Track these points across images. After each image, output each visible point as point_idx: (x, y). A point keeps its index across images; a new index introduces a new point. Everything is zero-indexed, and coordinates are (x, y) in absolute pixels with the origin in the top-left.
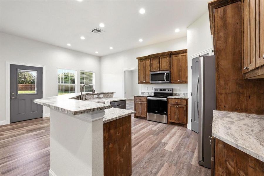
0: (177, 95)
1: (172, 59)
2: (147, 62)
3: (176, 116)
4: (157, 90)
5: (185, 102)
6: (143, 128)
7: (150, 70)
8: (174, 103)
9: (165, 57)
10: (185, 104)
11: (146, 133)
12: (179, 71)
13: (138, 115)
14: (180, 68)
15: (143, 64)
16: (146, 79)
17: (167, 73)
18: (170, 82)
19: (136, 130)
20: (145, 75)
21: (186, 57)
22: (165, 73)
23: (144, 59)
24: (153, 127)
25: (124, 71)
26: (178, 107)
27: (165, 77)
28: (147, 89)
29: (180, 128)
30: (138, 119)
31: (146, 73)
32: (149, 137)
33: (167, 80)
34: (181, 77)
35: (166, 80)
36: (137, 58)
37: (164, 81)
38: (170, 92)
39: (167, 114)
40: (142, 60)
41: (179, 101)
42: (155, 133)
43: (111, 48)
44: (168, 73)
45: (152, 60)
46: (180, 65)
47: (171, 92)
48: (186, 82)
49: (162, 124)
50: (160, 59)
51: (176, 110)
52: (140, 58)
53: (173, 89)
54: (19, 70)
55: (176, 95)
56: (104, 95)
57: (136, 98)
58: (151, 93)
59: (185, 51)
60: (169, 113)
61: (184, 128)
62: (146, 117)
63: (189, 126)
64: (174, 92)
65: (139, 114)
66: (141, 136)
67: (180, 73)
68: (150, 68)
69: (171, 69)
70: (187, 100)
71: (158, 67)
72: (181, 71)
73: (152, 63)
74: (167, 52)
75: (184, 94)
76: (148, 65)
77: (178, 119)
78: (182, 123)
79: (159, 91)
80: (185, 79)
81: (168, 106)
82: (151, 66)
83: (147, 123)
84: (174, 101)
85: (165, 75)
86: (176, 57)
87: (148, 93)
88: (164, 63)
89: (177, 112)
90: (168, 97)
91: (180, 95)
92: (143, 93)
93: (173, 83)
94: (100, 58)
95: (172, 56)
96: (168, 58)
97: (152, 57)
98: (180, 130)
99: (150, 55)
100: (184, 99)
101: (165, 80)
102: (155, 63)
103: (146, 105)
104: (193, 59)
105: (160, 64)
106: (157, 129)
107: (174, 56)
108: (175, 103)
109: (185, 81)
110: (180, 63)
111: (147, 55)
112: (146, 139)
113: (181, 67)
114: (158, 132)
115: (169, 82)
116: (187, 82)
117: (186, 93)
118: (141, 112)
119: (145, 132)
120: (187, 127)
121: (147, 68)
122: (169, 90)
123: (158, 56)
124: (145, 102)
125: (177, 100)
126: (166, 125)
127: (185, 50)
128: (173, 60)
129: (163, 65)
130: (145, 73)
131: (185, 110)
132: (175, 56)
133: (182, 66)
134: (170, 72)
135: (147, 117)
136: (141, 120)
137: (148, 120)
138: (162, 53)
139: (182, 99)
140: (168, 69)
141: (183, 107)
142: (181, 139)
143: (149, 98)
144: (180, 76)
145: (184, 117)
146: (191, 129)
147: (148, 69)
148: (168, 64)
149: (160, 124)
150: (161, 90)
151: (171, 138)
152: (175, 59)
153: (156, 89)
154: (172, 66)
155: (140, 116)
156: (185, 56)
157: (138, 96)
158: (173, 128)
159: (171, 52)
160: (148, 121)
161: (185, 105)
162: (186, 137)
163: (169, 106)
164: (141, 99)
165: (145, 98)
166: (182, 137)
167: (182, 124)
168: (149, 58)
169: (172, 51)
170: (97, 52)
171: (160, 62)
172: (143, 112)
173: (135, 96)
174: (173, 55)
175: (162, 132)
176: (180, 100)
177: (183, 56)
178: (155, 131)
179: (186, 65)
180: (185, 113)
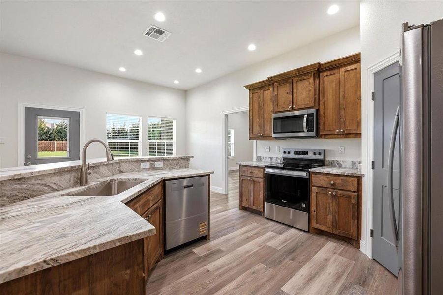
0: (335, 166)
1: (321, 81)
2: (267, 92)
3: (330, 217)
4: (289, 153)
5: (356, 183)
6: (248, 239)
7: (272, 110)
8: (325, 185)
9: (305, 78)
10: (355, 189)
11: (251, 255)
12: (340, 108)
13: (247, 206)
14: (342, 102)
15: (259, 98)
16: (265, 128)
17: (309, 115)
18: (318, 135)
19: (230, 243)
20: (262, 121)
21: (356, 74)
22: (306, 115)
23: (260, 87)
24: (272, 238)
25: (225, 115)
26: (336, 195)
27: (305, 124)
28: (268, 150)
29: (341, 247)
30: (245, 214)
31: (265, 116)
32: (252, 270)
33: (310, 129)
34: (344, 122)
35: (308, 131)
36: (247, 87)
37: (304, 132)
38: (317, 157)
39: (307, 210)
40: (256, 89)
41: (339, 181)
42: (271, 259)
43: (198, 71)
44: (312, 115)
45: (276, 88)
46: (342, 94)
47: (321, 157)
48: (358, 135)
49: (297, 231)
50: (295, 85)
51: (330, 201)
52: (252, 85)
53: (324, 151)
54: (38, 117)
55: (332, 164)
56: (167, 163)
57: (243, 168)
58: (277, 159)
59: (355, 59)
60: (313, 208)
61: (351, 250)
62: (262, 210)
63: (366, 246)
64: (328, 158)
65: (250, 203)
66: (235, 264)
67: (342, 112)
68: (272, 105)
69: (319, 104)
70: (359, 178)
71: (289, 101)
72: (344, 109)
73: (276, 93)
74: (310, 66)
75: (353, 163)
76: (269, 98)
77: (336, 224)
78: (345, 235)
79: (292, 155)
80: (355, 127)
81: (310, 191)
82: (275, 100)
83: (263, 225)
84: (326, 180)
85: (305, 119)
86: (331, 77)
87: (271, 158)
88: (304, 91)
89: (333, 206)
90: (311, 170)
91: (343, 166)
92: (259, 159)
93: (325, 136)
94: (185, 93)
95: (321, 74)
96: (311, 80)
97: (277, 82)
98: (341, 254)
99: (271, 78)
100: (352, 176)
101: (306, 130)
102: (283, 92)
103: (262, 184)
104: (375, 74)
105: (295, 95)
106: (280, 245)
107: (326, 74)
108: (329, 186)
109: (354, 132)
110: (341, 90)
111: (267, 79)
112: (244, 274)
113: (344, 97)
114: (281, 256)
115: (314, 134)
116: (361, 134)
117: (356, 160)
118: (252, 198)
119: (248, 252)
120: (359, 248)
121: (266, 105)
122: (315, 154)
123: (289, 78)
124: (261, 178)
125: (333, 177)
126: (305, 234)
127: (354, 56)
128: (323, 83)
129: (299, 99)
130: (262, 115)
131: (353, 205)
132: (329, 73)
133: (346, 95)
134: (317, 111)
135: (264, 211)
136: (253, 216)
137: (266, 218)
138: (298, 70)
139: (347, 176)
140: (313, 105)
141: (349, 197)
142: (339, 286)
143: (267, 170)
144: (342, 120)
145: (352, 221)
146: (370, 256)
147: (269, 107)
148: (312, 93)
149: (292, 231)
150: (296, 153)
151: (310, 279)
152: (329, 80)
153: (287, 151)
154: (321, 99)
155: (250, 207)
156: (355, 71)
157: (246, 166)
158: (321, 247)
159: (320, 65)
160: (266, 221)
161: (355, 192)
162: (356, 283)
163: (314, 190)
164: (252, 172)
165: (260, 171)
166: (342, 281)
167: (346, 238)
168: (270, 85)
169: (321, 63)
170: (176, 82)
171: (295, 91)
172: (255, 199)
173: (240, 165)
174: (325, 71)
175: (290, 257)
176: (342, 178)
177: (350, 72)
178: (274, 250)
179: (359, 94)
180: (354, 212)
